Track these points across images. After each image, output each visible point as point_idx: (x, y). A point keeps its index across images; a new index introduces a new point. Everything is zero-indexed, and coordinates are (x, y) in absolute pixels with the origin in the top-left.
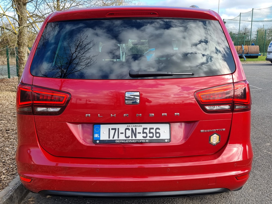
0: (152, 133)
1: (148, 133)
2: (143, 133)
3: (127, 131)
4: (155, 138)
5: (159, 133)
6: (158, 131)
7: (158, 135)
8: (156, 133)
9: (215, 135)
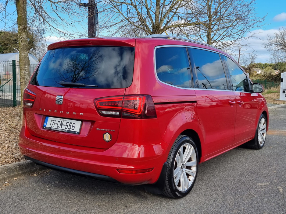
0: (70, 126)
1: (68, 126)
2: (66, 125)
3: (59, 122)
4: (71, 130)
5: (74, 127)
6: (74, 125)
7: (73, 128)
8: (73, 126)
9: (107, 134)
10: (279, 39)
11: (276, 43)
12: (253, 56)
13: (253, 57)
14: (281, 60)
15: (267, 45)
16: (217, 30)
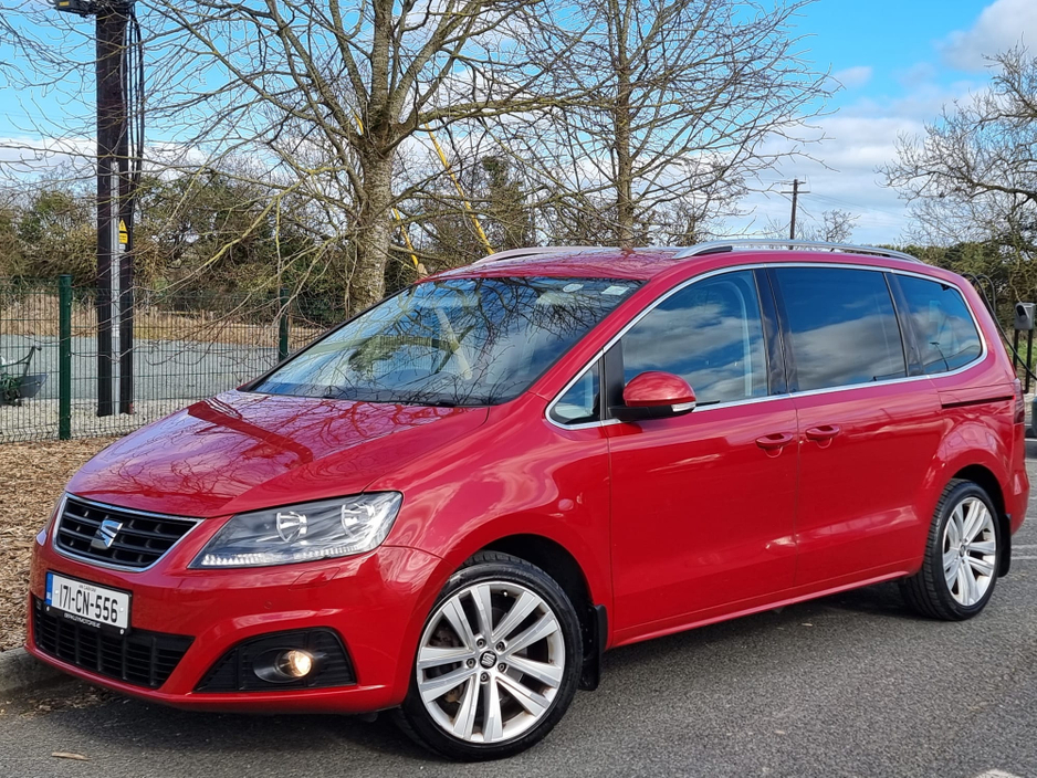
10: (944, 150)
11: (934, 169)
12: (840, 220)
13: (838, 227)
14: (951, 240)
15: (898, 174)
16: (652, 125)
